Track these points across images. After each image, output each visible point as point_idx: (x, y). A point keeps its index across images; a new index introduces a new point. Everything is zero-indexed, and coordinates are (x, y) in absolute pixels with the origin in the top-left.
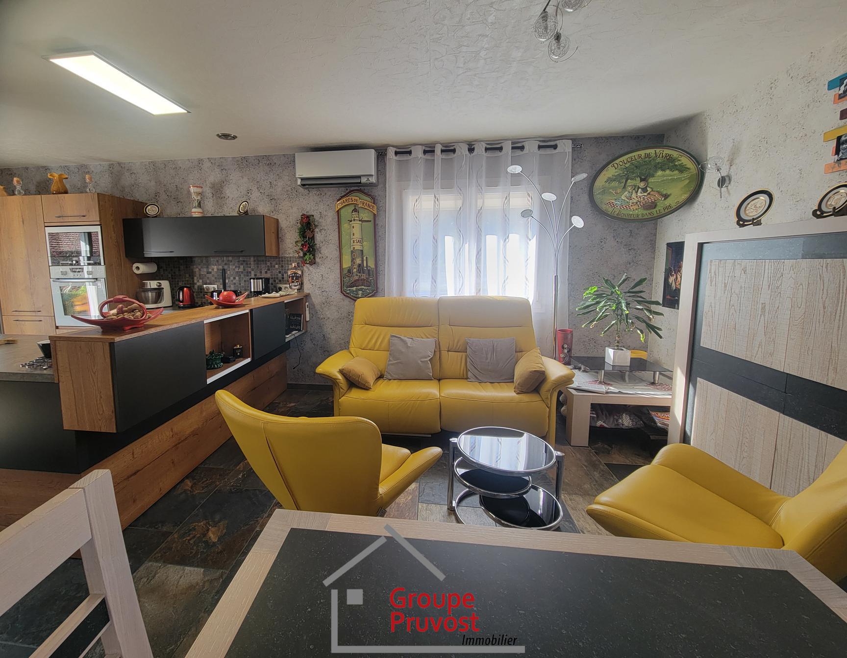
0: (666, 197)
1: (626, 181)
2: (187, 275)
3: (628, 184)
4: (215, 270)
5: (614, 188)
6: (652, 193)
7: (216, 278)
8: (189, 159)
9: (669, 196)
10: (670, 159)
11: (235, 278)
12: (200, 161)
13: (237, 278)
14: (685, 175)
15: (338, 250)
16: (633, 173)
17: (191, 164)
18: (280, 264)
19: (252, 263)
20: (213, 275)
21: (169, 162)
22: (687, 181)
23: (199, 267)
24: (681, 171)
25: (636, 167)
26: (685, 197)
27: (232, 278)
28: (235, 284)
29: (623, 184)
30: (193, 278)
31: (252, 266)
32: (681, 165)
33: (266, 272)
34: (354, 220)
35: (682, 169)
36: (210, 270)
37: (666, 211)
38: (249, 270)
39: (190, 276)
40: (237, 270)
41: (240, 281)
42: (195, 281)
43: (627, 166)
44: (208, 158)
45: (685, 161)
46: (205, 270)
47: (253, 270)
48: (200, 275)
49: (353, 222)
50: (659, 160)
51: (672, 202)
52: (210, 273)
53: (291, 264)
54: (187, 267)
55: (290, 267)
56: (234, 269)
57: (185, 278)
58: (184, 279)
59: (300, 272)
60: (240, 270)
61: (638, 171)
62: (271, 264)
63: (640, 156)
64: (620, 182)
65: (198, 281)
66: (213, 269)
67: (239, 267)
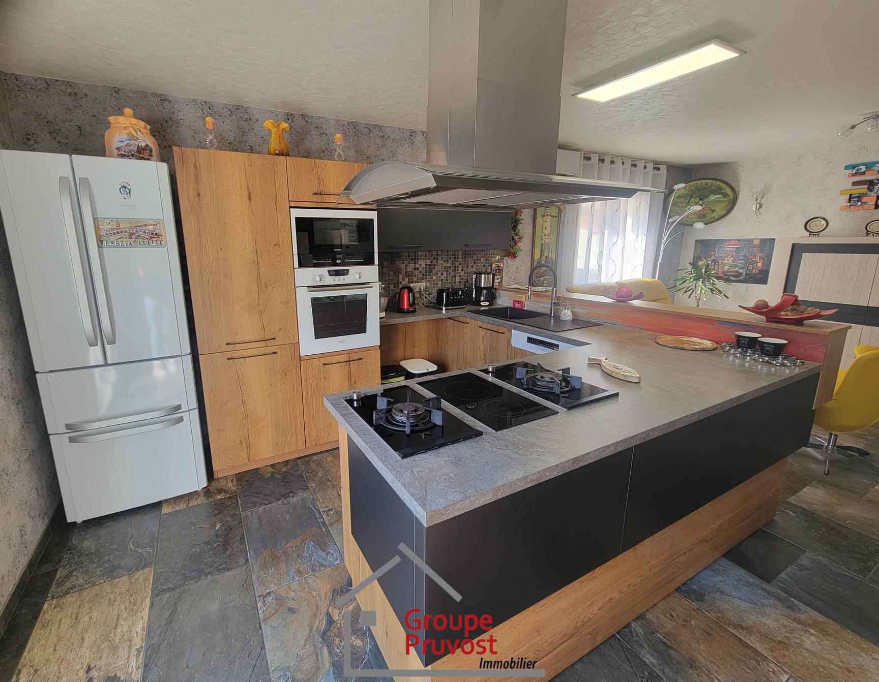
0: (713, 211)
1: (690, 199)
2: (392, 273)
3: (691, 201)
4: (423, 265)
5: (681, 202)
6: (706, 208)
7: (423, 275)
8: (399, 128)
9: (715, 211)
10: (720, 188)
11: (442, 274)
12: (412, 133)
13: (445, 274)
14: (727, 199)
15: (531, 243)
16: (696, 194)
17: (402, 134)
18: (485, 257)
19: (460, 257)
20: (421, 272)
21: (375, 126)
22: (727, 203)
23: (406, 262)
24: (724, 197)
25: (698, 190)
26: (724, 212)
27: (439, 274)
28: (442, 280)
29: (688, 201)
30: (398, 276)
31: (460, 259)
32: (725, 193)
33: (472, 266)
34: (547, 215)
35: (725, 195)
36: (418, 266)
37: (711, 220)
38: (457, 264)
39: (394, 273)
40: (445, 265)
41: (447, 277)
42: (400, 280)
43: (693, 188)
44: (422, 131)
45: (728, 190)
46: (412, 266)
47: (460, 264)
48: (406, 272)
49: (546, 217)
50: (713, 188)
51: (715, 215)
52: (418, 269)
53: (495, 257)
54: (391, 264)
55: (493, 260)
56: (442, 264)
57: (389, 277)
58: (387, 278)
59: (502, 265)
60: (448, 265)
61: (699, 193)
62: (477, 257)
63: (702, 184)
64: (686, 199)
65: (404, 280)
66: (421, 265)
67: (448, 261)
